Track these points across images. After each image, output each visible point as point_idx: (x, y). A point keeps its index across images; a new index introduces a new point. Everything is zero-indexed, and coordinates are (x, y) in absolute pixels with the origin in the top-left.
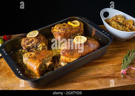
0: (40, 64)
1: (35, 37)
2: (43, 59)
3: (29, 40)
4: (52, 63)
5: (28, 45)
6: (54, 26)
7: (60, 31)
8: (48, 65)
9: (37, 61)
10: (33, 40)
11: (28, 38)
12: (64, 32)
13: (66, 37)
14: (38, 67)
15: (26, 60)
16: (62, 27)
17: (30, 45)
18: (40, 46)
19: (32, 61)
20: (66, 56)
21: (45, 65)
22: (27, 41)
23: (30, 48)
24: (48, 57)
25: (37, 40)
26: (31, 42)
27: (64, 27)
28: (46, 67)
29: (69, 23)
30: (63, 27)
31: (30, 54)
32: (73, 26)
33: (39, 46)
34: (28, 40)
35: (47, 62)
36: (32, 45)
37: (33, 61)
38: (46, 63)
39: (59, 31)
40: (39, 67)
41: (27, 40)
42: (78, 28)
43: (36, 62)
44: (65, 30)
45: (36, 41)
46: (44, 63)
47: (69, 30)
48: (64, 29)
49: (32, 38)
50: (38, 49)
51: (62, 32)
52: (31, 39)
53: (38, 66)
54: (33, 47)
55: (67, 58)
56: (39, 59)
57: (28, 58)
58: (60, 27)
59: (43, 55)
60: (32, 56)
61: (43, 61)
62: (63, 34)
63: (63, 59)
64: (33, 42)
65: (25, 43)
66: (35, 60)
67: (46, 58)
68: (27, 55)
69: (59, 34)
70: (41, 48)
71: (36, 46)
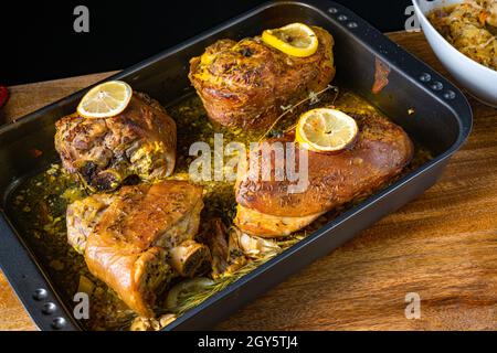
1: (117, 118)
2: (159, 236)
3: (92, 133)
4: (199, 246)
5: (88, 157)
7: (229, 82)
8: (185, 259)
10: (107, 132)
11: (84, 119)
12: (249, 88)
13: (258, 107)
15: (82, 236)
16: (239, 62)
17: (95, 155)
18: (142, 158)
19: (111, 246)
20: (262, 212)
21: (169, 259)
22: (80, 137)
23: (96, 166)
24: (181, 221)
25: (127, 128)
26: (100, 138)
27: (246, 61)
28: (173, 268)
30: (244, 66)
31: (97, 206)
33: (137, 156)
34: (84, 130)
35: (179, 244)
36: (104, 153)
37: (116, 246)
38: (174, 250)
39: (223, 84)
41: (78, 129)
43: (126, 254)
44: (253, 78)
45: (121, 134)
46: (165, 253)
47: (270, 78)
48: (249, 72)
49: (103, 119)
50: (132, 169)
51: (241, 85)
52: (97, 129)
53: (138, 271)
54: (111, 162)
55: (266, 216)
56: (141, 237)
57: (89, 226)
58: (232, 65)
59: (159, 209)
60: (109, 216)
61: (159, 243)
62: (244, 99)
63: (249, 224)
64: (108, 141)
65: (73, 143)
66: (123, 238)
67: (174, 228)
68: (86, 209)
69: (228, 98)
70: (144, 162)
71: (124, 155)
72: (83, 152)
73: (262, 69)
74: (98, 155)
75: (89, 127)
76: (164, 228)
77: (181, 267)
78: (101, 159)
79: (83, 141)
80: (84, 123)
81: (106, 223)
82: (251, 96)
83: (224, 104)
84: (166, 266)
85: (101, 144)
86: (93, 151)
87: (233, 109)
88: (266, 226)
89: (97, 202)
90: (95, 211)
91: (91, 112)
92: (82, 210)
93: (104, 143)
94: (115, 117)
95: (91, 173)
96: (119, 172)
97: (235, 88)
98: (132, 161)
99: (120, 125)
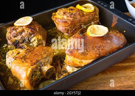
0: (32, 69)
2: (37, 61)
3: (18, 31)
4: (51, 66)
5: (16, 38)
6: (56, 11)
7: (65, 17)
8: (46, 70)
9: (27, 64)
10: (23, 31)
11: (16, 26)
12: (71, 19)
13: (74, 26)
14: (28, 75)
15: (10, 62)
16: (68, 11)
17: (19, 38)
18: (35, 40)
19: (20, 63)
20: (74, 57)
21: (41, 70)
22: (14, 32)
23: (19, 42)
24: (46, 58)
25: (30, 30)
26: (21, 33)
27: (71, 11)
28: (42, 74)
29: (78, 6)
31: (17, 52)
32: (84, 12)
33: (32, 40)
34: (16, 30)
35: (45, 66)
36: (22, 38)
37: (22, 64)
38: (43, 67)
39: (63, 18)
40: (30, 74)
41: (13, 29)
42: (92, 14)
44: (73, 16)
45: (28, 32)
46: (39, 68)
47: (78, 17)
48: (72, 14)
49: (22, 26)
50: (31, 44)
51: (69, 18)
52: (20, 29)
53: (29, 72)
54: (24, 41)
55: (76, 59)
56: (31, 61)
57: (13, 58)
58: (66, 12)
59: (38, 53)
60: (21, 55)
61: (38, 64)
62: (69, 22)
63: (69, 61)
65: (11, 34)
66: (24, 61)
67: (43, 60)
68: (13, 53)
69: (64, 22)
70: (35, 42)
71: (28, 39)
73: (76, 13)
76: (39, 59)
77: (45, 74)
78: (20, 40)
79: (15, 33)
80: (16, 28)
81: (19, 57)
82: (72, 22)
83: (63, 24)
84: (39, 72)
85: (21, 35)
87: (66, 26)
88: (76, 63)
89: (17, 51)
90: (16, 54)
91: (18, 24)
92: (12, 53)
93: (22, 35)
94: (26, 26)
95: (17, 44)
96: (27, 45)
97: (67, 19)
98: (31, 42)
99: (27, 28)
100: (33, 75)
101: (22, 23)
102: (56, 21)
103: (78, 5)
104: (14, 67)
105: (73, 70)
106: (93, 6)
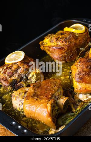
0: (51, 104)
1: (21, 62)
3: (13, 69)
4: (67, 98)
5: (13, 78)
6: (42, 39)
7: (59, 43)
8: (63, 103)
9: (44, 101)
10: (18, 68)
12: (67, 44)
13: (71, 51)
14: (49, 111)
15: (20, 103)
16: (61, 36)
18: (33, 76)
21: (57, 104)
25: (26, 65)
26: (16, 71)
28: (59, 109)
29: (66, 29)
30: (63, 37)
31: (24, 92)
32: (75, 33)
33: (30, 76)
34: (10, 68)
35: (59, 99)
36: (18, 76)
37: (36, 102)
38: (58, 101)
39: (57, 45)
40: (51, 110)
42: (84, 34)
43: (42, 103)
44: (68, 40)
45: (24, 68)
46: (56, 102)
47: (73, 40)
48: (66, 38)
49: (16, 63)
50: (29, 81)
51: (64, 44)
52: (15, 67)
53: (49, 108)
55: (87, 85)
56: (46, 97)
57: (23, 98)
58: (58, 38)
59: (48, 87)
60: (30, 93)
61: (53, 98)
62: (66, 49)
63: (81, 89)
64: (19, 71)
65: (6, 74)
66: (38, 99)
67: (57, 93)
68: (20, 93)
69: (60, 49)
70: (34, 78)
71: (26, 76)
72: (10, 77)
73: (70, 37)
74: (17, 77)
75: (12, 67)
76: (53, 92)
78: (18, 78)
79: (10, 72)
80: (10, 66)
81: (30, 96)
82: (68, 47)
83: (59, 52)
84: (57, 107)
85: (17, 73)
86: (14, 75)
87: (62, 53)
88: (88, 89)
89: (23, 90)
91: (11, 61)
92: (18, 93)
93: (18, 72)
94: (20, 62)
95: (15, 84)
96: (25, 83)
97: (62, 45)
98: (29, 78)
99: (23, 64)
100: (53, 111)
101: (15, 60)
102: (49, 50)
103: (66, 27)
104: (28, 107)
105: (87, 97)
106: (82, 25)
